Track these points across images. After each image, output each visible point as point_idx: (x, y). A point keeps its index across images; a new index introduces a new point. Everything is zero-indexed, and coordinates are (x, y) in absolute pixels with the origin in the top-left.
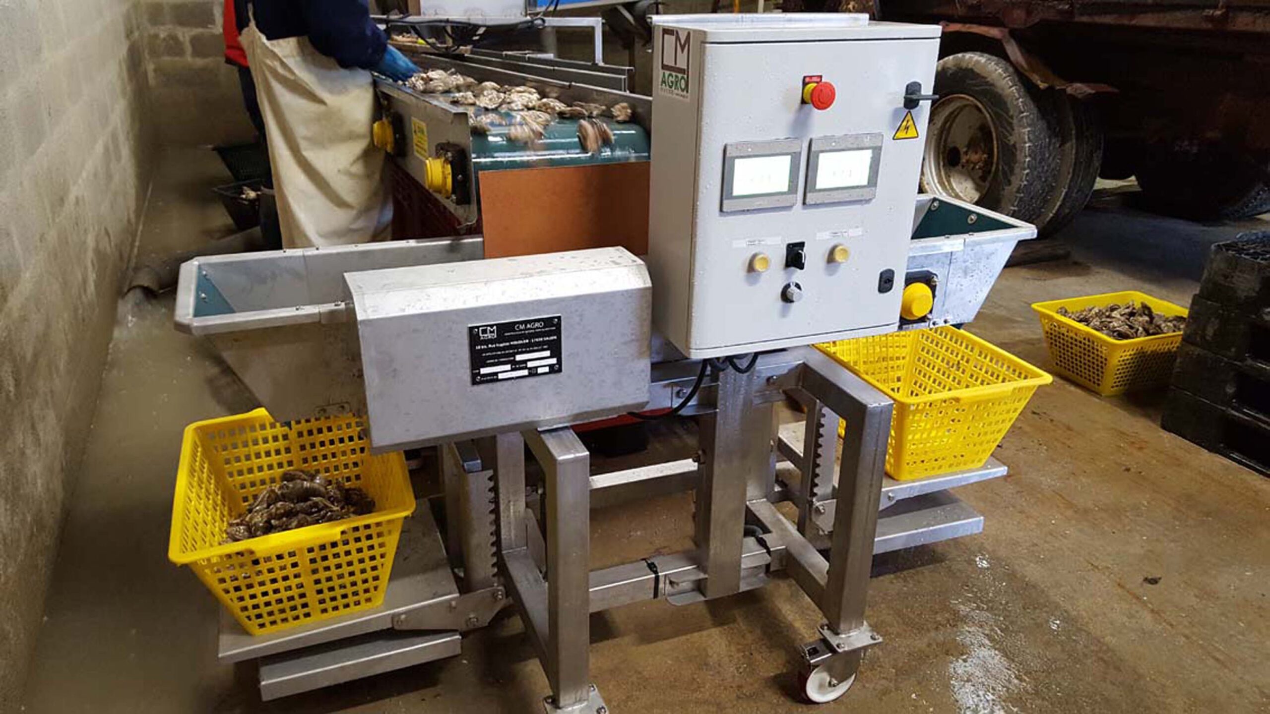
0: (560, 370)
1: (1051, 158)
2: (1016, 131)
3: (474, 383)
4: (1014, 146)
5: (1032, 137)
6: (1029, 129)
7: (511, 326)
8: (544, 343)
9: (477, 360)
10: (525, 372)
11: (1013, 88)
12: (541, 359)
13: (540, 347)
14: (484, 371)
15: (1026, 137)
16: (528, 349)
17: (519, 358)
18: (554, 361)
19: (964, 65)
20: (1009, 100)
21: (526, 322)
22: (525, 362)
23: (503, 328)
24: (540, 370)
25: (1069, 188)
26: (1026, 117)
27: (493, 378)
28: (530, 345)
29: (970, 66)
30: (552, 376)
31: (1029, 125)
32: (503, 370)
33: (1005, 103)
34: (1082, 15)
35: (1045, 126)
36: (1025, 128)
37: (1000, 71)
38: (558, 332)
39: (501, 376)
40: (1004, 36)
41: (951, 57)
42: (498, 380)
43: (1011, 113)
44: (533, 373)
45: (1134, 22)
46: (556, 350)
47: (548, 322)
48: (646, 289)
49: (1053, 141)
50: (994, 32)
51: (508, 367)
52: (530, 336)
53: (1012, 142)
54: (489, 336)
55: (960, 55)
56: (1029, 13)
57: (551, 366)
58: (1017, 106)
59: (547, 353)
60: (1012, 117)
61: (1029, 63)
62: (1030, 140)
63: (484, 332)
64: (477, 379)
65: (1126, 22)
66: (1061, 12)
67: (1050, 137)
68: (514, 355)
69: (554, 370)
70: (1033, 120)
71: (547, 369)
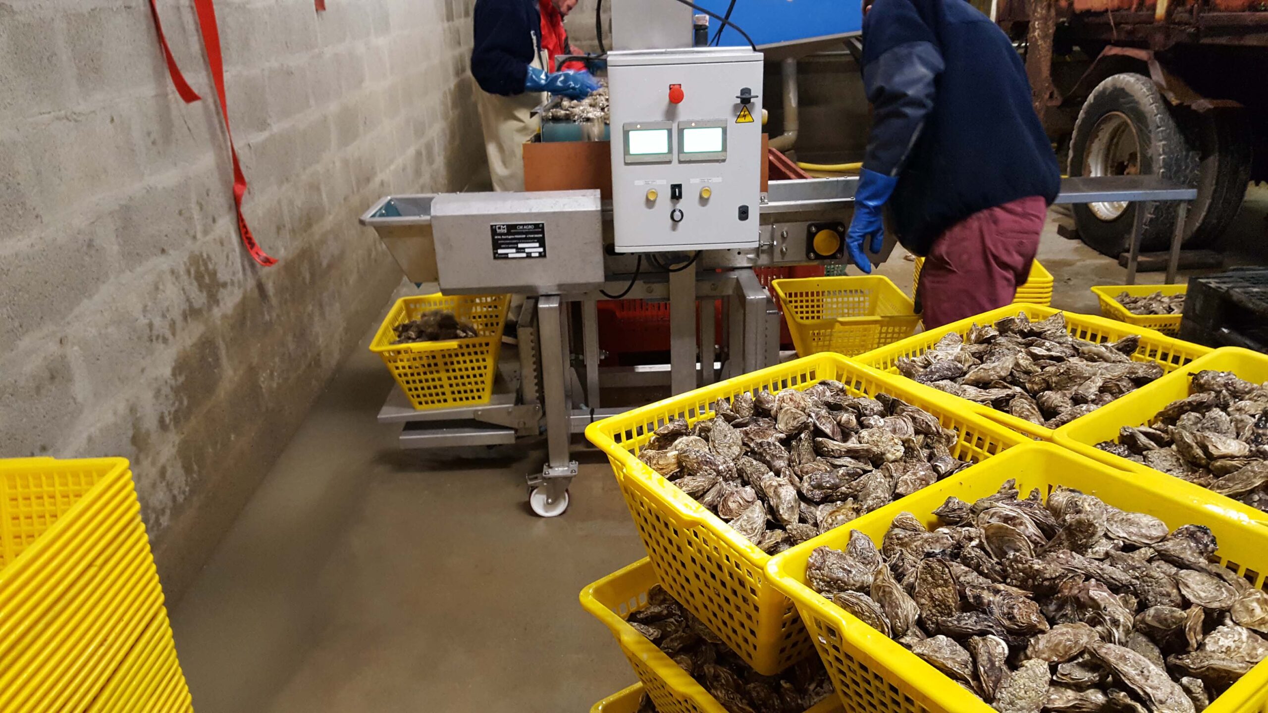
0: (545, 256)
1: (1188, 171)
2: (1153, 145)
3: (495, 258)
4: (1151, 157)
5: (1167, 150)
6: (1163, 142)
7: (514, 226)
8: (534, 238)
9: (496, 245)
10: (524, 255)
11: (1153, 106)
12: (533, 248)
13: (533, 240)
14: (500, 251)
15: (1161, 150)
16: (526, 240)
17: (520, 246)
18: (541, 250)
19: (1118, 85)
20: (1148, 116)
21: (523, 225)
22: (524, 248)
23: (510, 227)
24: (533, 255)
25: (1213, 199)
26: (1162, 131)
27: (505, 257)
28: (526, 238)
29: (1123, 86)
30: (541, 259)
31: (1164, 139)
32: (511, 252)
33: (1145, 117)
34: (1206, 36)
35: (1182, 140)
36: (1161, 141)
37: (1145, 90)
38: (543, 232)
39: (510, 256)
40: (1150, 58)
41: (1110, 78)
42: (507, 258)
43: (1150, 128)
44: (529, 256)
45: (1242, 42)
46: (542, 244)
47: (536, 226)
48: (597, 211)
49: (1191, 154)
50: (1141, 54)
51: (514, 250)
52: (526, 233)
53: (1149, 155)
54: (502, 231)
55: (1116, 76)
56: (1168, 36)
57: (540, 253)
58: (1155, 121)
59: (537, 245)
60: (1150, 132)
61: (1168, 82)
62: (1164, 153)
63: (499, 228)
64: (497, 257)
65: (1237, 43)
66: (1189, 34)
67: (1188, 151)
68: (517, 243)
69: (542, 255)
70: (1169, 134)
71: (537, 255)
